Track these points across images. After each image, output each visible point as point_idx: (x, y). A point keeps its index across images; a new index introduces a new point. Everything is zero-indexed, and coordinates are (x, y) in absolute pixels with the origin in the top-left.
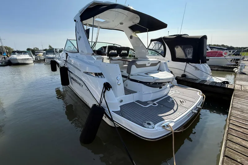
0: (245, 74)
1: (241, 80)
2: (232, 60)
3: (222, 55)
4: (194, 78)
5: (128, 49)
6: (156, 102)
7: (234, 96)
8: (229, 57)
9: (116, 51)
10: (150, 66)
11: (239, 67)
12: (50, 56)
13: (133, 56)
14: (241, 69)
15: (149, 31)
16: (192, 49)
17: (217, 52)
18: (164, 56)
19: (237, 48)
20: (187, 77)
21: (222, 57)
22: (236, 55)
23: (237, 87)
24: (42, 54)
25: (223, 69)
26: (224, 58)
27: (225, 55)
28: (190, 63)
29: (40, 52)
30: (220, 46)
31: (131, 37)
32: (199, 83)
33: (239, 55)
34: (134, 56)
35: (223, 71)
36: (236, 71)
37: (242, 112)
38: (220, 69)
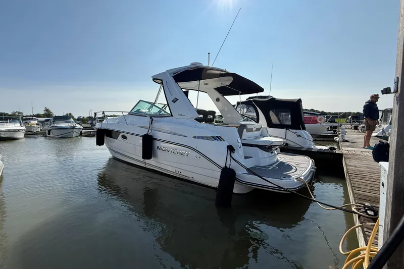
0: (348, 142)
1: (346, 146)
2: (328, 129)
3: (316, 122)
4: (298, 146)
5: (213, 113)
6: (275, 165)
7: (345, 158)
8: (324, 124)
9: (201, 116)
10: (256, 131)
11: (339, 136)
12: (61, 125)
13: (220, 122)
14: (343, 136)
15: (241, 94)
16: (284, 114)
17: (310, 118)
18: (258, 122)
19: (330, 113)
20: (289, 146)
21: (317, 125)
22: (331, 122)
23: (344, 152)
24: (36, 122)
25: (322, 139)
26: (320, 125)
27: (320, 122)
28: (290, 130)
29: (32, 119)
30: (308, 110)
31: (218, 100)
32: (306, 151)
33: (334, 122)
34: (222, 122)
35: (323, 141)
36: (337, 140)
37: (355, 167)
38: (318, 139)
